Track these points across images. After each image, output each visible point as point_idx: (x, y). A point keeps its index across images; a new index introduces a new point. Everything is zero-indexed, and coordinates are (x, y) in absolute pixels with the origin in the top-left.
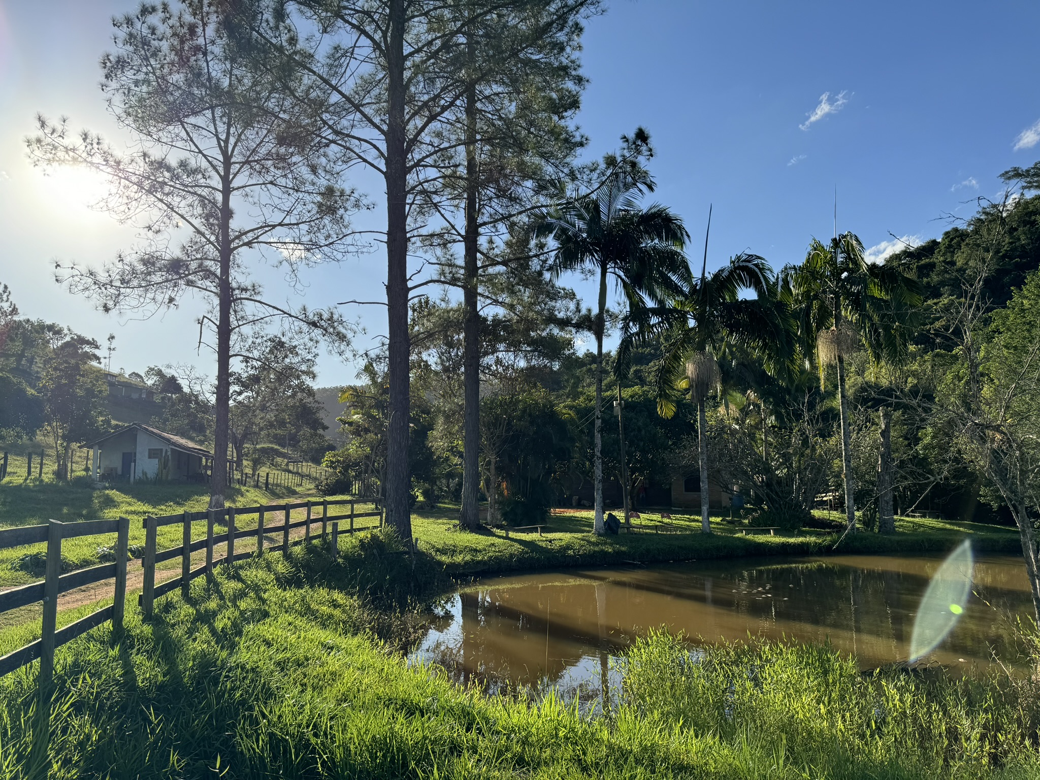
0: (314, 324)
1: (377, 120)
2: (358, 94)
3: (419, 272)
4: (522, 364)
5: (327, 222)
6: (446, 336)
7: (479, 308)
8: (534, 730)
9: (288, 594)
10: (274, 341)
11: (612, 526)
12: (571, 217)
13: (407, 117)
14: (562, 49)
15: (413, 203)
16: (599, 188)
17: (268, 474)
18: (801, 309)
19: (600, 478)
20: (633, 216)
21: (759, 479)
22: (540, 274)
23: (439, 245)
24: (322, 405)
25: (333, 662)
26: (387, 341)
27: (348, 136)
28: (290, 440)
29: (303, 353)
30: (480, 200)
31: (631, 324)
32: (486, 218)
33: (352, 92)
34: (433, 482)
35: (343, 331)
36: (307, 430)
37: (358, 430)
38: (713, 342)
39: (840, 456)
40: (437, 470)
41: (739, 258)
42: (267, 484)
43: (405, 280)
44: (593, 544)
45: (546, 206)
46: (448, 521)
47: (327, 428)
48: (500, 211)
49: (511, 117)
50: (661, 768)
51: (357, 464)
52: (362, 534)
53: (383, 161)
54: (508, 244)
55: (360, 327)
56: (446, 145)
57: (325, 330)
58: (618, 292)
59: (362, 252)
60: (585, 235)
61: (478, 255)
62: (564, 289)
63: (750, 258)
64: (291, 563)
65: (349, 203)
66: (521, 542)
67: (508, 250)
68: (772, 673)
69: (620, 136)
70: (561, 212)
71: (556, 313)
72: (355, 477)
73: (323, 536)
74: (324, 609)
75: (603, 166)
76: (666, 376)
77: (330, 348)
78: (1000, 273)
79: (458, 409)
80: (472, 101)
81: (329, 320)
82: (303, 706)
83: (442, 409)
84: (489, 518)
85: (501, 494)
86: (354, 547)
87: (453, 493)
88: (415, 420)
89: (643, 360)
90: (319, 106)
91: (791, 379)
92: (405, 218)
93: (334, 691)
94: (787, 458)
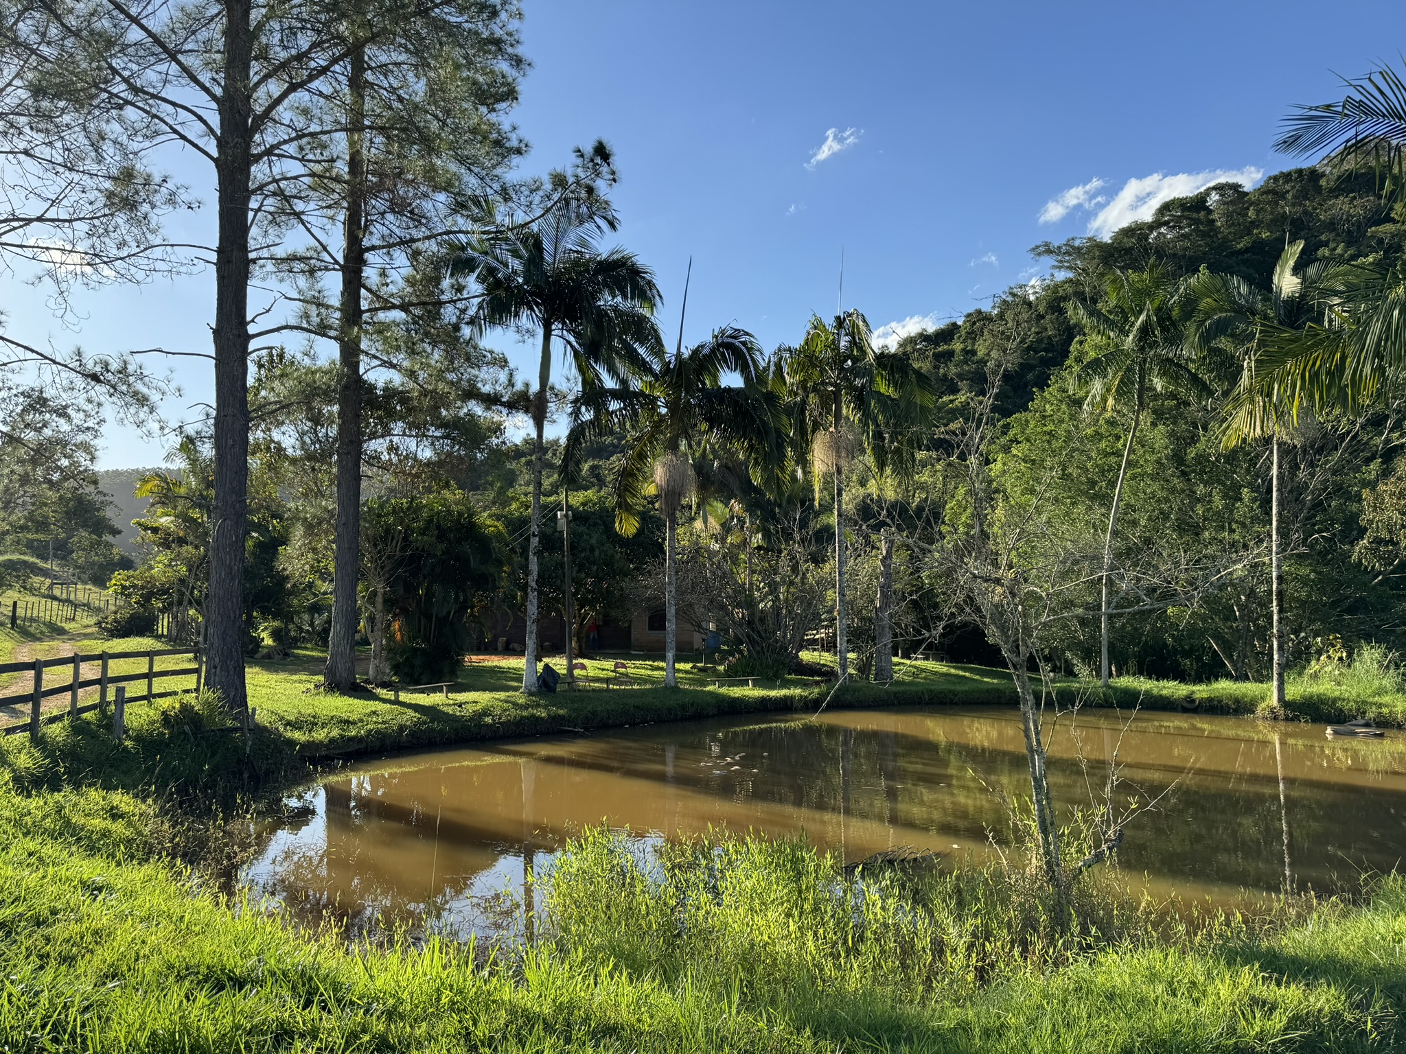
0: (95, 378)
1: (205, 78)
2: (175, 33)
3: (268, 311)
4: (426, 453)
5: (120, 221)
6: (310, 409)
7: (361, 371)
8: (405, 996)
9: (34, 803)
10: (29, 397)
11: (548, 680)
12: (502, 252)
13: (256, 79)
14: (494, 14)
15: (259, 209)
16: (543, 215)
17: (15, 604)
18: (795, 403)
19: (534, 617)
20: (589, 261)
21: (739, 613)
22: (456, 328)
23: (303, 271)
24: (111, 499)
25: (99, 913)
26: (214, 413)
27: (154, 96)
28: (56, 549)
29: (77, 418)
30: (367, 214)
31: (583, 409)
32: (375, 240)
33: (166, 29)
34: (288, 617)
35: (144, 390)
36: (84, 535)
37: (167, 541)
38: (689, 438)
39: (834, 586)
40: (295, 601)
41: (723, 332)
42: (14, 618)
43: (243, 323)
44: (522, 707)
45: (466, 233)
46: (308, 678)
47: (119, 532)
48: (397, 231)
49: (417, 99)
50: (578, 1033)
51: (166, 592)
52: (164, 703)
53: (214, 142)
54: (410, 281)
55: (173, 386)
56: (314, 128)
57: (114, 387)
58: (567, 364)
59: (179, 273)
60: (520, 280)
61: (363, 291)
62: (491, 352)
63: (737, 333)
64: (43, 752)
65: (158, 196)
66: (416, 708)
67: (409, 290)
68: (734, 881)
69: (572, 147)
70: (487, 243)
71: (480, 385)
72: (163, 611)
73: (101, 706)
74: (97, 823)
75: (548, 186)
76: (628, 480)
77: (122, 415)
78: (1025, 367)
79: (326, 516)
80: (359, 66)
81: (120, 372)
82: (37, 994)
83: (302, 515)
84: (371, 672)
85: (391, 638)
86: (153, 722)
87: (319, 634)
88: (260, 527)
89: (601, 452)
90: (107, 43)
91: (780, 493)
92: (246, 230)
93: (96, 961)
94: (773, 588)
